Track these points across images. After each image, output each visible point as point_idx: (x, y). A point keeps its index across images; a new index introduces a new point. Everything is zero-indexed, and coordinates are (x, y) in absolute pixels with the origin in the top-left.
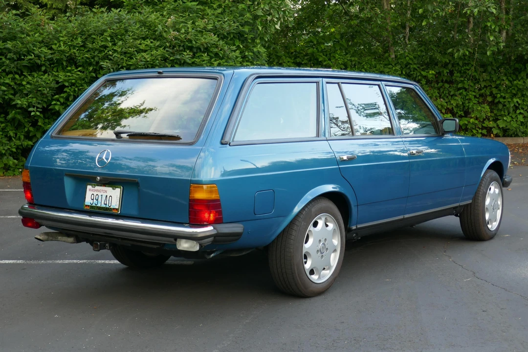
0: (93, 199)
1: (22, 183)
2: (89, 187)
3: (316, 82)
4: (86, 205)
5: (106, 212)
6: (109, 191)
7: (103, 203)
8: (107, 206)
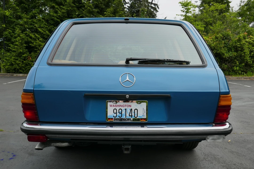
0: (116, 113)
1: (21, 104)
2: (109, 104)
4: (109, 118)
5: (137, 122)
6: (134, 105)
7: (127, 115)
8: (134, 118)
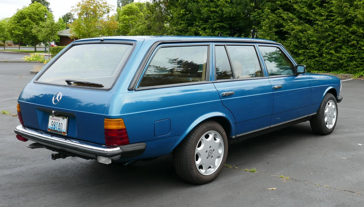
0: (53, 125)
2: (50, 117)
3: (208, 45)
4: (49, 129)
5: (59, 134)
6: (61, 120)
7: (58, 128)
8: (60, 130)
